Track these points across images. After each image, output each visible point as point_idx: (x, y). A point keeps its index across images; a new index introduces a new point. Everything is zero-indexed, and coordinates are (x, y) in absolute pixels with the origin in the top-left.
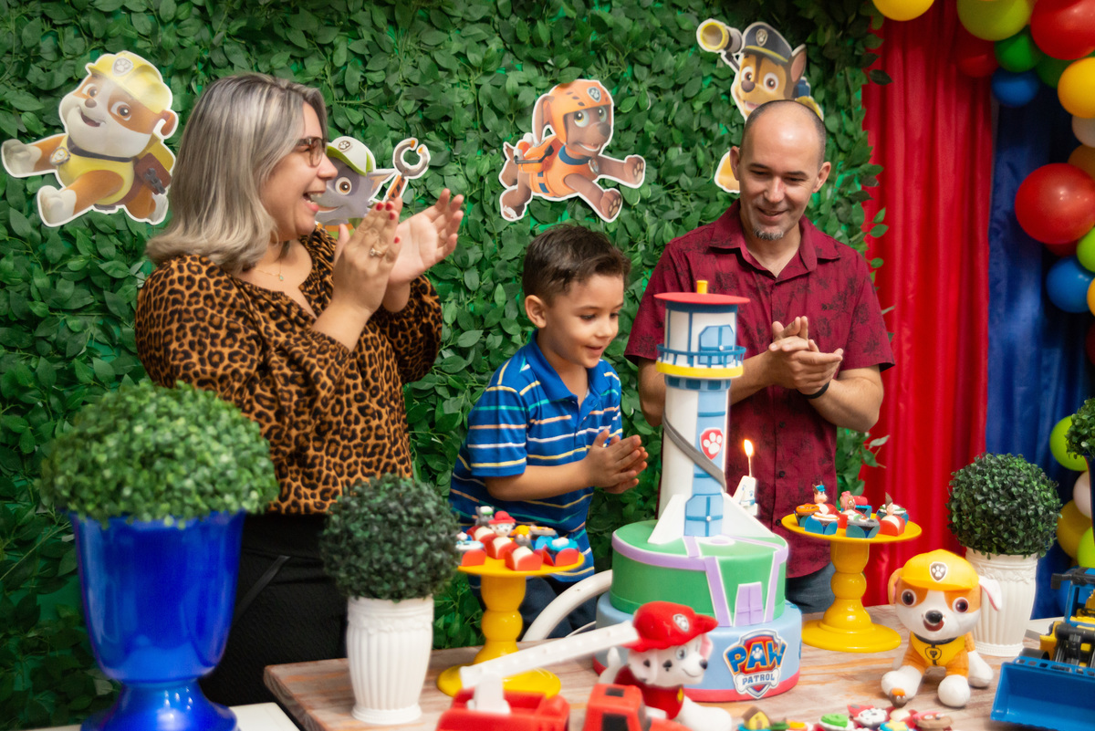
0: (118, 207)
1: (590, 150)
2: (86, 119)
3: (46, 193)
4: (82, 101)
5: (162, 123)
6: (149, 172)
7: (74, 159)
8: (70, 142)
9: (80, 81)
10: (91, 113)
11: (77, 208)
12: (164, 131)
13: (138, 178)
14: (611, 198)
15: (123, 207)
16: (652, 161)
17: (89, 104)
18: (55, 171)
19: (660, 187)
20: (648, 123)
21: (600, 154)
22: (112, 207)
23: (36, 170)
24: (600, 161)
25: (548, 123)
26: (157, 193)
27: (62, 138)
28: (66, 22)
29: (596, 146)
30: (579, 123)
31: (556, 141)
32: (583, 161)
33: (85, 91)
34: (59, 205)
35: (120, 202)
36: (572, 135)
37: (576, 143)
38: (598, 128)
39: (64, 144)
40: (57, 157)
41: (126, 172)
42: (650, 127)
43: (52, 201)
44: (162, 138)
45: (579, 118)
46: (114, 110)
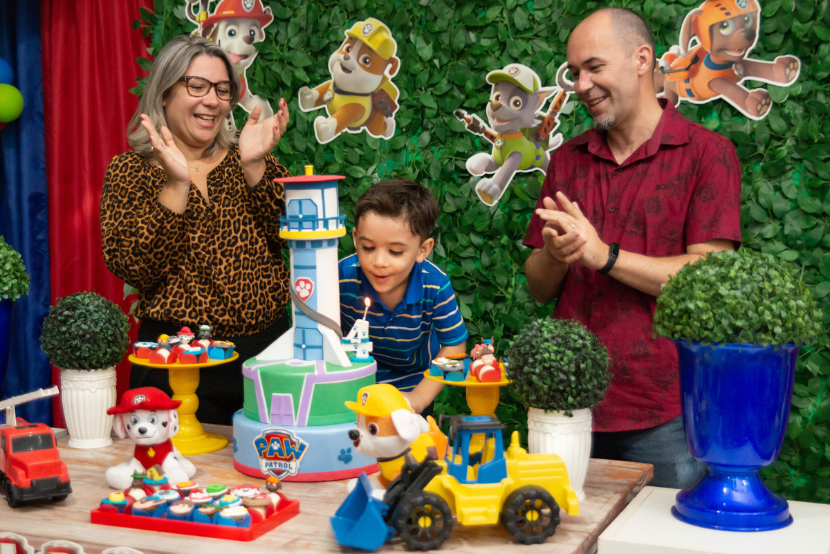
0: (362, 128)
1: (734, 54)
2: (344, 69)
3: (320, 121)
4: (342, 56)
5: (390, 66)
6: (382, 102)
7: (337, 96)
8: (335, 85)
9: (341, 42)
10: (348, 64)
11: (338, 130)
12: (391, 72)
13: (375, 108)
14: (759, 98)
15: (365, 128)
16: (805, 59)
17: (346, 58)
18: (325, 106)
19: (811, 84)
20: (796, 23)
21: (745, 58)
22: (358, 128)
23: (316, 106)
24: (746, 66)
25: (694, 35)
26: (387, 117)
27: (330, 82)
28: (332, 3)
29: (740, 50)
30: (724, 32)
31: (701, 50)
32: (728, 65)
33: (344, 50)
34: (327, 129)
35: (363, 125)
36: (717, 44)
37: (721, 50)
38: (743, 34)
39: (331, 87)
40: (327, 97)
41: (367, 103)
42: (797, 27)
43: (323, 126)
44: (390, 77)
45: (724, 27)
46: (361, 60)
